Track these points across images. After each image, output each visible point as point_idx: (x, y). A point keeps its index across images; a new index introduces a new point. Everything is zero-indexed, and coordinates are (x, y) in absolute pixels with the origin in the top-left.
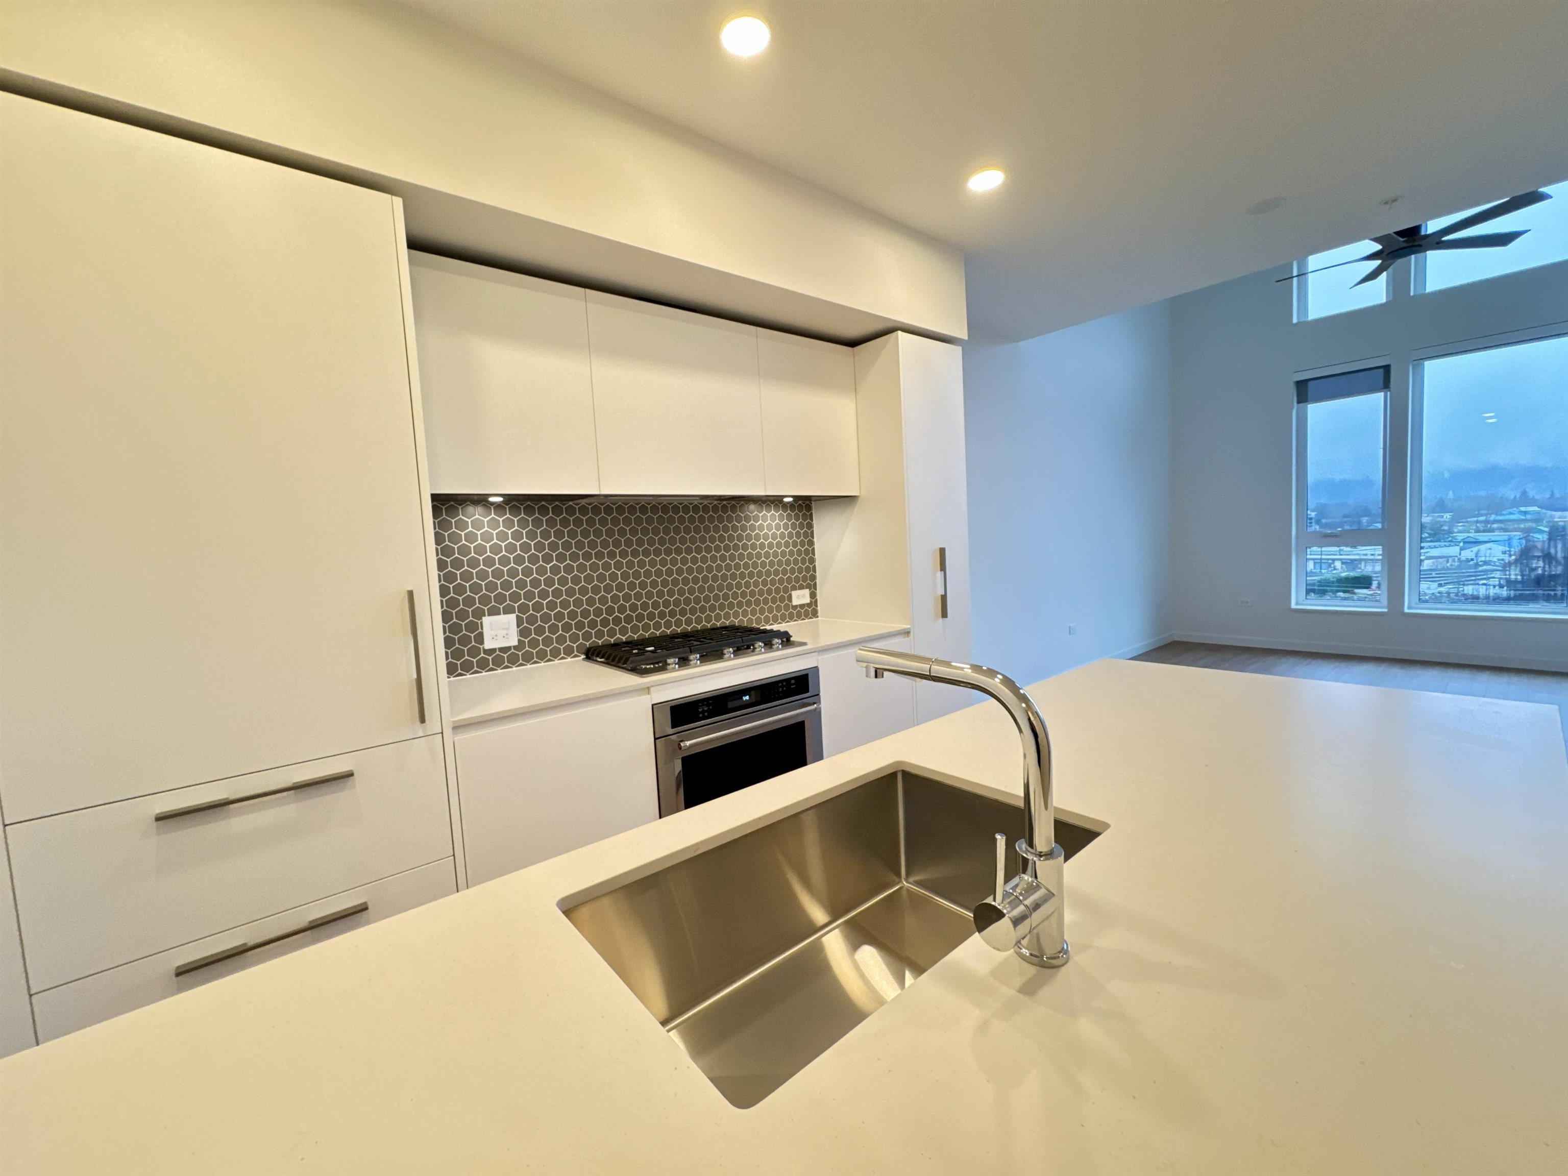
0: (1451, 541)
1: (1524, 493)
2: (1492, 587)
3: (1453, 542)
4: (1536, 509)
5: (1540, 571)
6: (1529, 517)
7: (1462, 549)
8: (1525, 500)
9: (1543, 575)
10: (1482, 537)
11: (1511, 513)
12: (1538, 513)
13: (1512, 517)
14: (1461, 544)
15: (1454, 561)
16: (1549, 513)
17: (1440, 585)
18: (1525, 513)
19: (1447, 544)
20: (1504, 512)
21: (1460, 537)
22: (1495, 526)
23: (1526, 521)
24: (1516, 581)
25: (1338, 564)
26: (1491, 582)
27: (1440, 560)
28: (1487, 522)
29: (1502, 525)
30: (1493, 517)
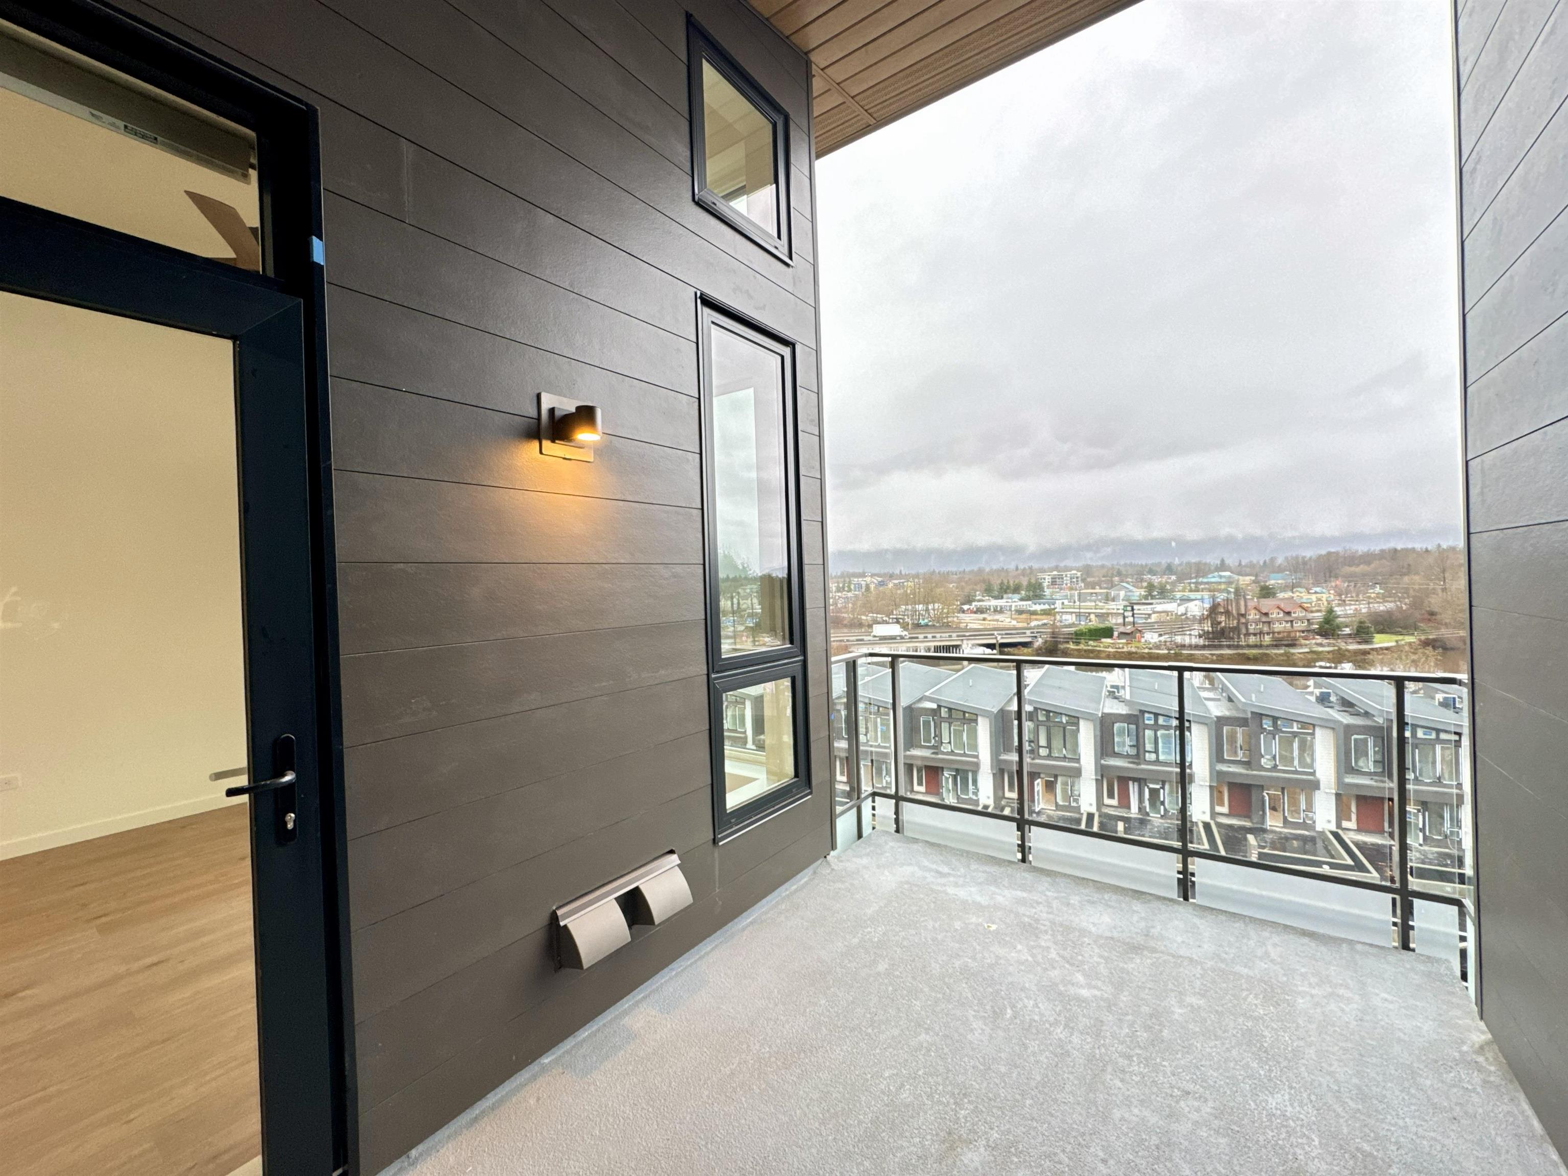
0: (1172, 599)
1: (1223, 561)
2: (1193, 637)
3: (1173, 599)
4: (1227, 574)
5: (1223, 624)
6: (1223, 580)
7: (1179, 605)
8: (1222, 567)
9: (1225, 627)
10: (1193, 595)
11: (1214, 577)
12: (1230, 577)
13: (1213, 580)
14: (1178, 601)
15: (1172, 615)
16: (1236, 577)
17: (1160, 635)
18: (1221, 577)
19: (1169, 601)
20: (1210, 576)
21: (1178, 595)
22: (1202, 586)
23: (1220, 583)
24: (1208, 632)
25: (1093, 617)
26: (1192, 632)
27: (1162, 614)
28: (1196, 583)
29: (1207, 586)
30: (1200, 580)
